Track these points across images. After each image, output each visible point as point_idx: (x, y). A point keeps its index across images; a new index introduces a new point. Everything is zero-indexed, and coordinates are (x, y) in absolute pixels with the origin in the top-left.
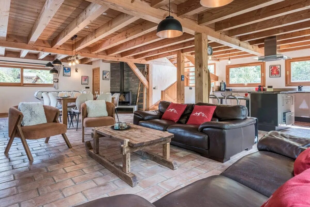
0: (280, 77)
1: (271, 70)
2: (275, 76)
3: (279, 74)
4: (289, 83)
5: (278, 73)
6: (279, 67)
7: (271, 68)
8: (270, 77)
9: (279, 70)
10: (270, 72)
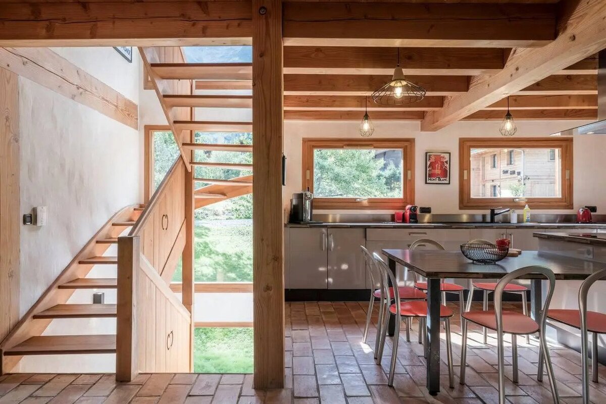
0: (449, 184)
1: (428, 163)
2: (437, 181)
3: (446, 177)
4: (466, 202)
5: (445, 173)
6: (447, 156)
7: (429, 159)
8: (426, 183)
9: (448, 166)
10: (428, 169)
